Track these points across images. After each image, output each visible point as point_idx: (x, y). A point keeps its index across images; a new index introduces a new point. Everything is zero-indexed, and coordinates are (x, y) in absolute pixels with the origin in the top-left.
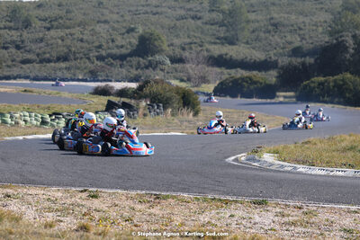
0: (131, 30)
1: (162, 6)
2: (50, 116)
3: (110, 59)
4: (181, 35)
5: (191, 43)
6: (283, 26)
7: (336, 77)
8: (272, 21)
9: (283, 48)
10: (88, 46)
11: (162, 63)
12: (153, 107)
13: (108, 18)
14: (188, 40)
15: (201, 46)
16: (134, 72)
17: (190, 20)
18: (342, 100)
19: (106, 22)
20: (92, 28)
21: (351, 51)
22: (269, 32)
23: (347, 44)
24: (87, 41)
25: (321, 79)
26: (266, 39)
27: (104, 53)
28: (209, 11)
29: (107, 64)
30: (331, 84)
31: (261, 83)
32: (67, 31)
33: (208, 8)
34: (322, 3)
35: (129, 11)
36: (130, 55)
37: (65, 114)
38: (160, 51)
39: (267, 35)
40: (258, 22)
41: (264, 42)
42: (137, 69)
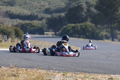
7: (81, 24)
9: (40, 9)
18: (85, 36)
21: (85, 10)
23: (83, 7)
30: (79, 28)
39: (31, 1)
41: (29, 5)
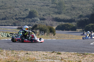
0: (26, 10)
1: (36, 2)
2: (10, 34)
3: (20, 19)
4: (43, 11)
5: (46, 14)
6: (76, 8)
8: (73, 7)
9: (76, 15)
10: (12, 15)
11: (37, 20)
12: (41, 32)
13: (18, 6)
14: (45, 13)
15: (49, 15)
17: (45, 6)
19: (18, 7)
20: (13, 9)
22: (72, 10)
24: (12, 13)
25: (92, 24)
26: (71, 12)
27: (17, 17)
28: (52, 4)
29: (19, 20)
31: (71, 26)
32: (5, 10)
33: (51, 3)
34: (88, 1)
35: (25, 4)
36: (27, 18)
37: (14, 34)
38: (36, 16)
39: (71, 11)
40: (68, 7)
41: (70, 13)
42: (29, 22)
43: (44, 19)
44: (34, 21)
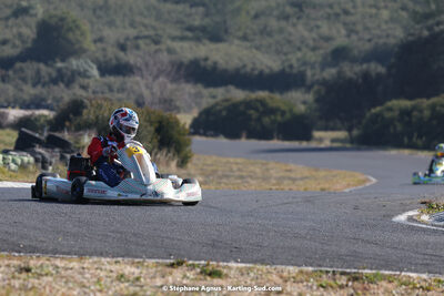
0: (21, 12)
4: (118, 22)
5: (137, 38)
6: (314, 7)
7: (434, 100)
9: (314, 49)
11: (85, 74)
14: (132, 32)
15: (156, 43)
16: (30, 91)
22: (286, 18)
25: (406, 103)
26: (281, 31)
30: (427, 113)
31: (283, 113)
36: (23, 57)
38: (78, 52)
39: (283, 23)
41: (278, 37)
42: (34, 85)
43: (122, 69)
44: (66, 79)
